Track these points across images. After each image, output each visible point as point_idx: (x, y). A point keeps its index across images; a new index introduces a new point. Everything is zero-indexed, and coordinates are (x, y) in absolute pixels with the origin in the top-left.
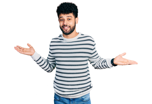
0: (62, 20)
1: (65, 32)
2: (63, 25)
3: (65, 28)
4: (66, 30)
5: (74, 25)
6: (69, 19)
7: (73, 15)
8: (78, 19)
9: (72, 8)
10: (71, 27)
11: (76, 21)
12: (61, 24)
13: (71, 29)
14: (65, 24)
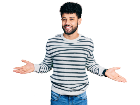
0: (65, 20)
1: (67, 32)
2: (65, 25)
3: (67, 27)
4: (68, 30)
5: (76, 25)
6: (72, 20)
7: (76, 15)
8: (80, 20)
9: (76, 8)
10: (73, 28)
11: (79, 22)
12: (63, 23)
13: (73, 29)
14: (67, 24)
